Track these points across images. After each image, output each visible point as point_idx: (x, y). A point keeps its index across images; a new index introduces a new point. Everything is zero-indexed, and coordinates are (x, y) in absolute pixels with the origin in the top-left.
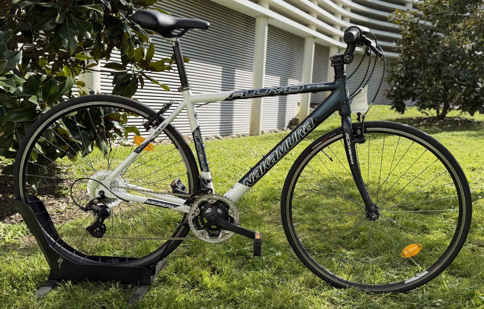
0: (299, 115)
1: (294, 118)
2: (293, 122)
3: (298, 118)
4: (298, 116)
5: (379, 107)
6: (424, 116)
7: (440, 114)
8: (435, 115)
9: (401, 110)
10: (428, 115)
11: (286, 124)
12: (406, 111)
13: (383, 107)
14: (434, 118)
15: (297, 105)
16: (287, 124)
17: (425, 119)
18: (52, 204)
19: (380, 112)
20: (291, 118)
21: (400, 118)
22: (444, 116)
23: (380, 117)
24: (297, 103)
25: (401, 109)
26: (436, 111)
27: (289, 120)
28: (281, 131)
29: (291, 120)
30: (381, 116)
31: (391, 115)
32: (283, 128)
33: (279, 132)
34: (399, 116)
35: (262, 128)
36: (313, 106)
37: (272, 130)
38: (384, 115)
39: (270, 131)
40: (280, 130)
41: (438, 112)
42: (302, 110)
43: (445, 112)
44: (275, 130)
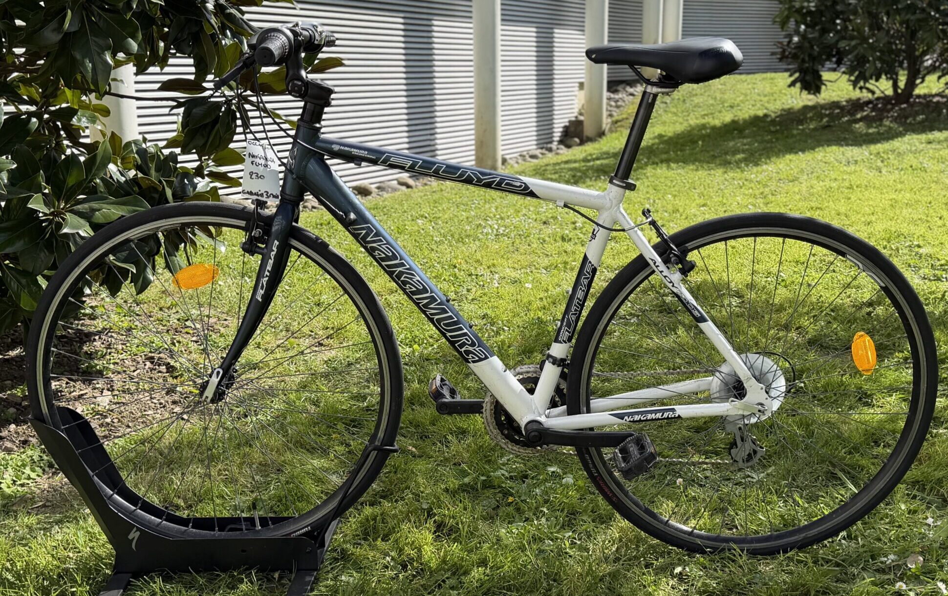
0: (583, 111)
1: (574, 119)
2: (572, 129)
3: (581, 118)
4: (581, 114)
5: (764, 79)
6: (866, 95)
7: (900, 91)
8: (890, 92)
9: (813, 86)
10: (873, 93)
11: (555, 135)
12: (823, 87)
13: (772, 79)
14: (886, 99)
15: (577, 89)
16: (557, 135)
17: (869, 102)
18: (80, 396)
19: (766, 92)
20: (567, 120)
21: (810, 103)
22: (911, 95)
23: (766, 105)
24: (577, 85)
25: (812, 83)
26: (891, 83)
27: (563, 125)
28: (547, 152)
29: (567, 124)
30: (768, 102)
31: (792, 97)
32: (549, 146)
33: (540, 156)
34: (810, 100)
35: (503, 150)
36: (615, 88)
37: (525, 153)
38: (775, 100)
39: (521, 156)
40: (544, 151)
41: (895, 86)
42: (589, 100)
43: (911, 84)
44: (531, 153)
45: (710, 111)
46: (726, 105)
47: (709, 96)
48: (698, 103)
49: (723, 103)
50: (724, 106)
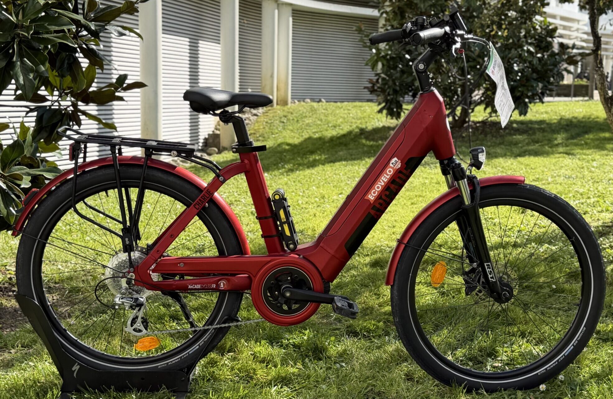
0: (218, 127)
1: (211, 133)
2: (211, 141)
9: (396, 113)
12: (402, 113)
16: (200, 145)
19: (358, 117)
20: (207, 133)
22: (465, 121)
25: (395, 111)
27: (204, 137)
29: (207, 137)
45: (318, 130)
46: (330, 125)
47: (316, 118)
48: (308, 123)
49: (328, 124)
50: (329, 126)
